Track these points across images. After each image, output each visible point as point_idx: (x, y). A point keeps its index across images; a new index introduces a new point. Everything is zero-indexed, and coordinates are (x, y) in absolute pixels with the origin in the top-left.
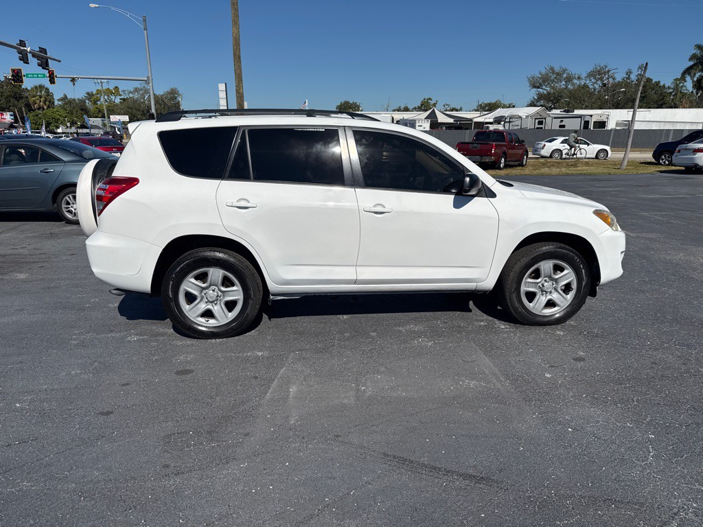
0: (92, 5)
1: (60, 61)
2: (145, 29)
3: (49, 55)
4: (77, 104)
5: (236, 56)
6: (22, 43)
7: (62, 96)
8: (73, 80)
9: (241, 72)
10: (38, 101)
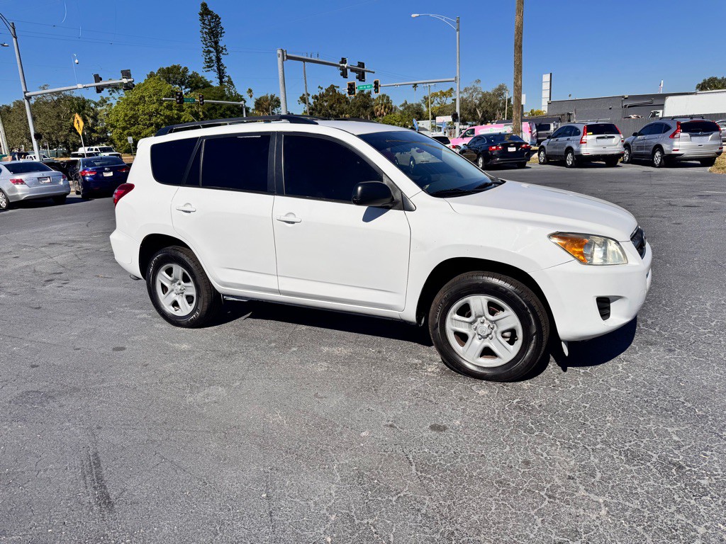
0: (414, 15)
1: (374, 73)
2: (458, 30)
3: (366, 68)
4: (414, 109)
5: (517, 47)
6: (344, 61)
7: (404, 102)
8: (415, 85)
9: (521, 63)
10: (379, 109)
